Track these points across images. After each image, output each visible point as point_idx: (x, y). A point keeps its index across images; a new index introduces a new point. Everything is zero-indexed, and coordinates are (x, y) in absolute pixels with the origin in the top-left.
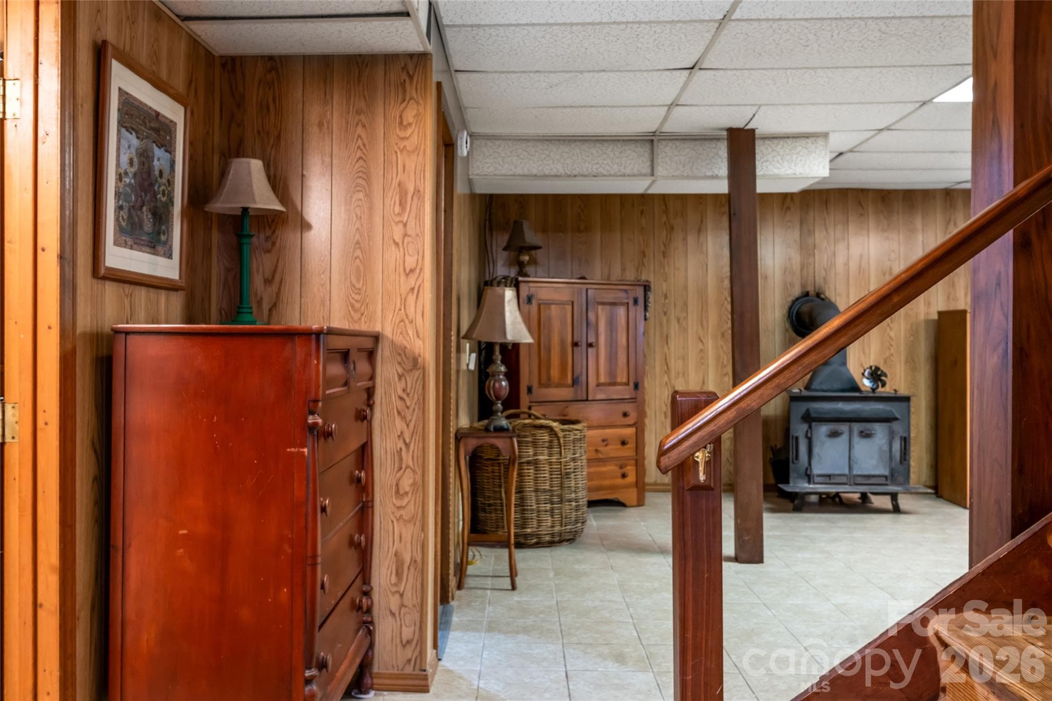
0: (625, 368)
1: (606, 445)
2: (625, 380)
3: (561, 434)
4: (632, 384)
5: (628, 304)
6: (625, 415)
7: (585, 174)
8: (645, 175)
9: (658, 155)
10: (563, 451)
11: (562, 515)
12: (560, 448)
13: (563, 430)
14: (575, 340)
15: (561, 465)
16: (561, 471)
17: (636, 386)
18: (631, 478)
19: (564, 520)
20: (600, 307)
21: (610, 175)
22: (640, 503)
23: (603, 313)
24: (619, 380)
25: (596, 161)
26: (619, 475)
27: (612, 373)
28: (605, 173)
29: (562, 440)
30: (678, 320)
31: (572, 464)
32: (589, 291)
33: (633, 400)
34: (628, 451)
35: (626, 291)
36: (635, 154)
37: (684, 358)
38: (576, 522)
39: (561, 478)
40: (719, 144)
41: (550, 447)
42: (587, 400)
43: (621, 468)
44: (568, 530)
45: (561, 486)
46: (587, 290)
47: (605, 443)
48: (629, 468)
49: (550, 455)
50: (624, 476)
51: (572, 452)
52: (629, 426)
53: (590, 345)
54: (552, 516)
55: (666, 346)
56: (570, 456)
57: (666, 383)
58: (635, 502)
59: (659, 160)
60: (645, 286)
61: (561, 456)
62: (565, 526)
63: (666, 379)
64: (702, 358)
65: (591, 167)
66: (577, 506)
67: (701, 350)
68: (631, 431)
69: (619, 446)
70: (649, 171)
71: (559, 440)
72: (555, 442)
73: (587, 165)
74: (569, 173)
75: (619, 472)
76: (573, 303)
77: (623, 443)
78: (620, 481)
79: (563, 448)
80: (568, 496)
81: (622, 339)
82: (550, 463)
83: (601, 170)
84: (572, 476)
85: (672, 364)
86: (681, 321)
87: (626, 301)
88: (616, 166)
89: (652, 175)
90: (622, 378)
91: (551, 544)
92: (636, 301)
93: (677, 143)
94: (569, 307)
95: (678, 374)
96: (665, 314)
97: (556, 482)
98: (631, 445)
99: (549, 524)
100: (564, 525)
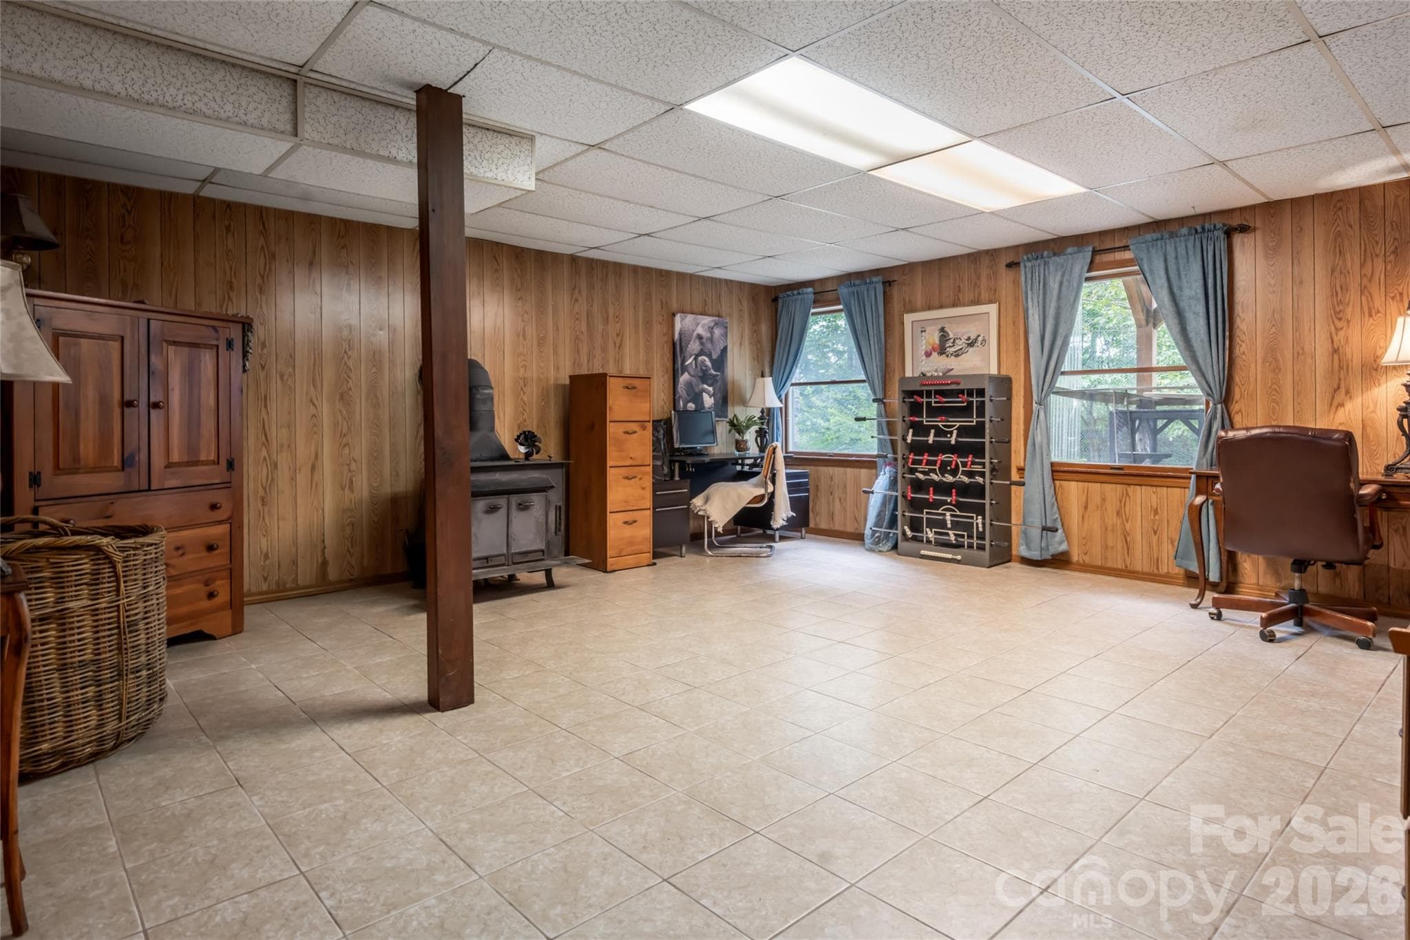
0: (214, 439)
1: (183, 554)
2: (212, 457)
3: (118, 557)
4: (223, 463)
5: (217, 346)
6: (214, 507)
7: (170, 105)
8: (282, 132)
9: (305, 106)
10: (122, 585)
11: (120, 700)
12: (118, 581)
13: (122, 549)
14: (127, 397)
15: (118, 611)
16: (119, 622)
17: (231, 465)
18: (223, 597)
19: (125, 706)
20: (172, 349)
21: (219, 119)
22: (237, 628)
23: (176, 360)
24: (203, 458)
25: (192, 90)
26: (203, 594)
27: (192, 447)
28: (209, 112)
29: (119, 567)
30: (282, 377)
31: (141, 605)
32: (151, 321)
33: (227, 485)
34: (219, 559)
35: (214, 327)
36: (263, 95)
37: (290, 426)
38: (150, 702)
39: (119, 633)
40: (397, 113)
41: (95, 582)
42: (149, 490)
43: (206, 584)
44: (134, 723)
45: (119, 649)
46: (149, 320)
47: (180, 552)
48: (218, 582)
49: (95, 597)
50: (211, 595)
51: (140, 583)
52: (220, 522)
53: (156, 405)
54: (99, 707)
55: (263, 409)
56: (137, 592)
57: (265, 459)
58: (230, 631)
59: (306, 113)
60: (243, 324)
61: (118, 595)
62: (128, 718)
63: (264, 453)
64: (315, 425)
65: (180, 97)
66: (149, 676)
67: (314, 416)
68: (226, 527)
69: (205, 554)
70: (289, 127)
71: (114, 567)
72: (107, 571)
73: (173, 91)
74: (136, 96)
75: (203, 591)
76: (122, 338)
77: (210, 548)
78: (206, 604)
79: (122, 580)
80: (131, 664)
81: (208, 398)
82: (95, 613)
83: (200, 105)
84: (141, 626)
85: (273, 432)
86: (285, 378)
87: (215, 343)
88: (228, 107)
89: (296, 135)
90: (208, 453)
91: (95, 757)
92: (230, 345)
93: (336, 97)
94: (116, 345)
95: (282, 446)
96: (263, 368)
97: (108, 643)
98: (224, 550)
99: (93, 723)
100: (124, 714)
